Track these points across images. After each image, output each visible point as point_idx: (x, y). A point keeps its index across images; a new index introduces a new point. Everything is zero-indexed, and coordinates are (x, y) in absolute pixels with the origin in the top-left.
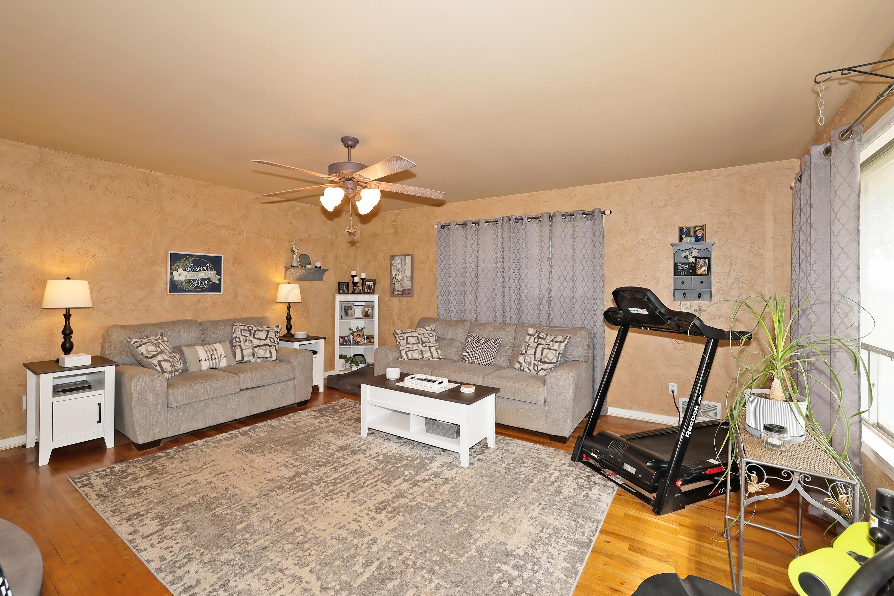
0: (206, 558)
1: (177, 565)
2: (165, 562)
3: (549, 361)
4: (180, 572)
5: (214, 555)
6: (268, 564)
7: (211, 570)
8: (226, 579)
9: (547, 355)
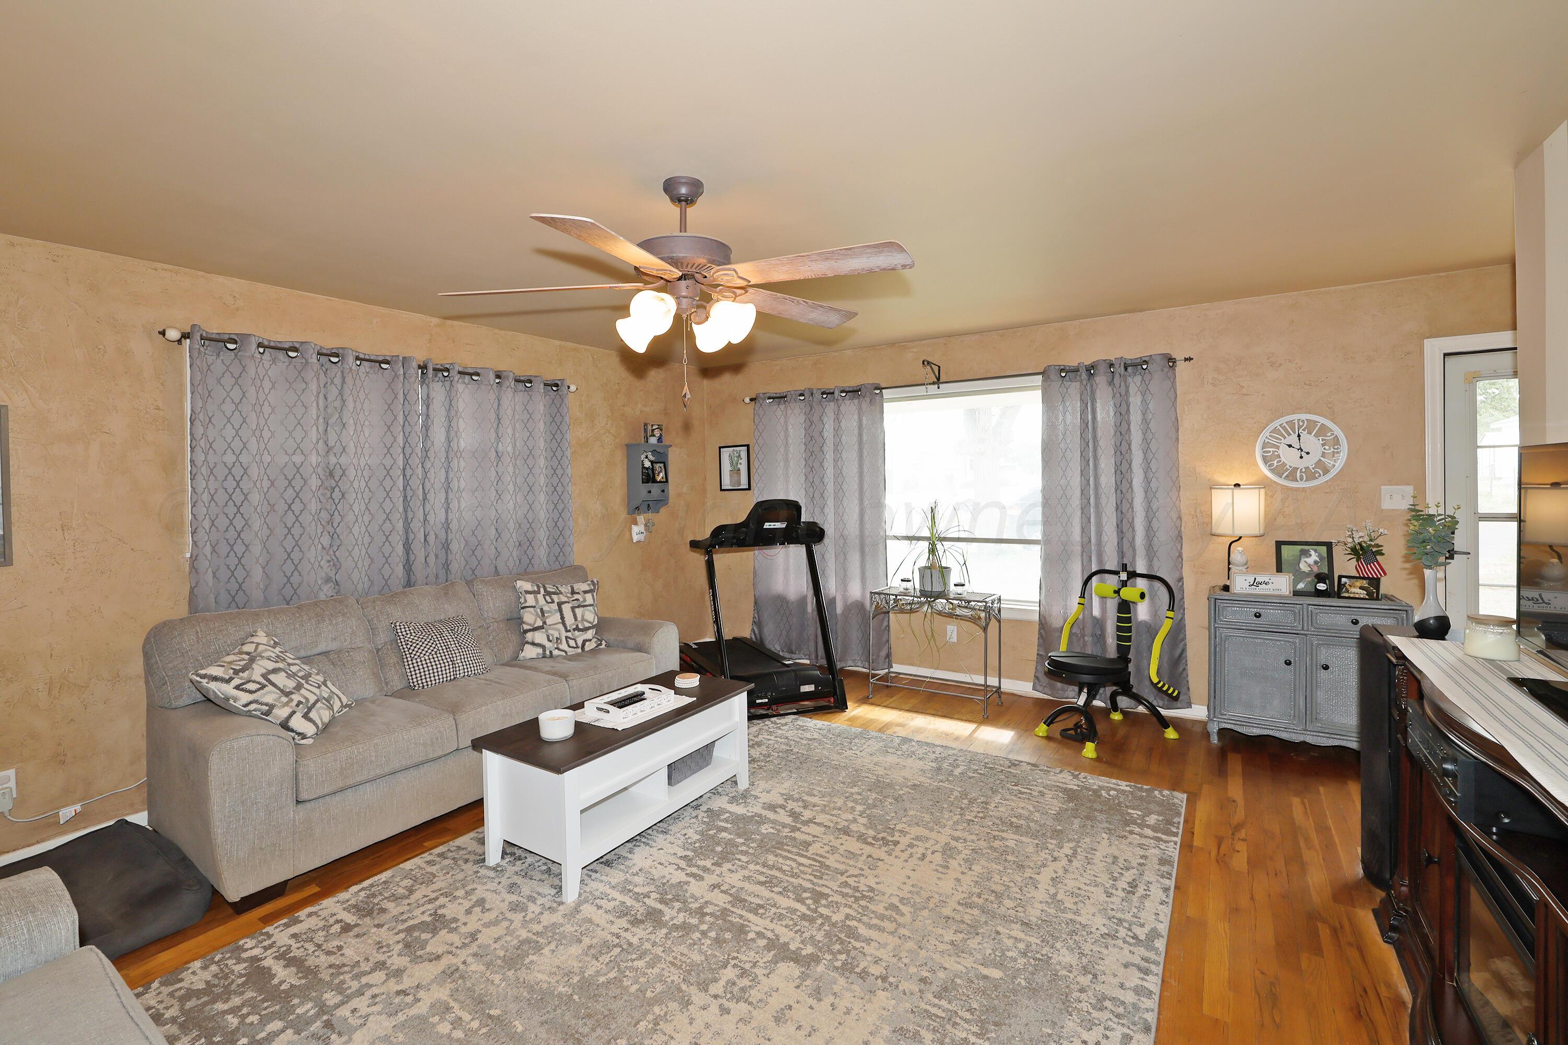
0: (1085, 980)
1: (1121, 1010)
2: (1128, 1031)
3: (590, 625)
4: (1130, 997)
5: (1075, 973)
6: (1052, 911)
7: (1101, 962)
8: (1102, 940)
9: (583, 616)
